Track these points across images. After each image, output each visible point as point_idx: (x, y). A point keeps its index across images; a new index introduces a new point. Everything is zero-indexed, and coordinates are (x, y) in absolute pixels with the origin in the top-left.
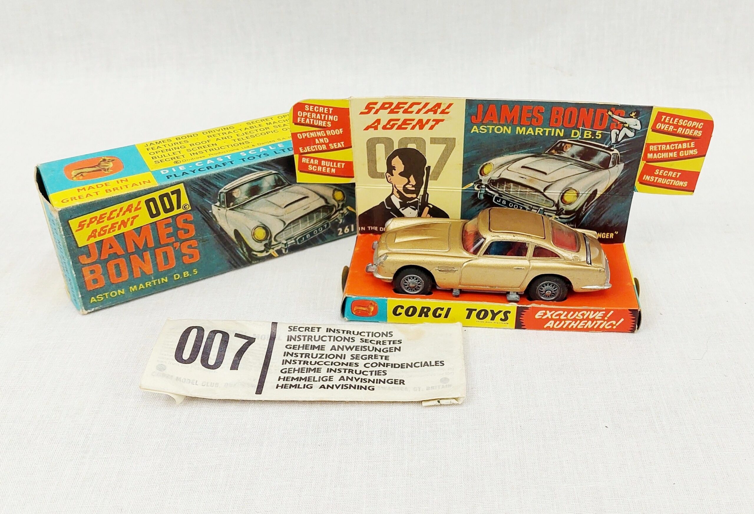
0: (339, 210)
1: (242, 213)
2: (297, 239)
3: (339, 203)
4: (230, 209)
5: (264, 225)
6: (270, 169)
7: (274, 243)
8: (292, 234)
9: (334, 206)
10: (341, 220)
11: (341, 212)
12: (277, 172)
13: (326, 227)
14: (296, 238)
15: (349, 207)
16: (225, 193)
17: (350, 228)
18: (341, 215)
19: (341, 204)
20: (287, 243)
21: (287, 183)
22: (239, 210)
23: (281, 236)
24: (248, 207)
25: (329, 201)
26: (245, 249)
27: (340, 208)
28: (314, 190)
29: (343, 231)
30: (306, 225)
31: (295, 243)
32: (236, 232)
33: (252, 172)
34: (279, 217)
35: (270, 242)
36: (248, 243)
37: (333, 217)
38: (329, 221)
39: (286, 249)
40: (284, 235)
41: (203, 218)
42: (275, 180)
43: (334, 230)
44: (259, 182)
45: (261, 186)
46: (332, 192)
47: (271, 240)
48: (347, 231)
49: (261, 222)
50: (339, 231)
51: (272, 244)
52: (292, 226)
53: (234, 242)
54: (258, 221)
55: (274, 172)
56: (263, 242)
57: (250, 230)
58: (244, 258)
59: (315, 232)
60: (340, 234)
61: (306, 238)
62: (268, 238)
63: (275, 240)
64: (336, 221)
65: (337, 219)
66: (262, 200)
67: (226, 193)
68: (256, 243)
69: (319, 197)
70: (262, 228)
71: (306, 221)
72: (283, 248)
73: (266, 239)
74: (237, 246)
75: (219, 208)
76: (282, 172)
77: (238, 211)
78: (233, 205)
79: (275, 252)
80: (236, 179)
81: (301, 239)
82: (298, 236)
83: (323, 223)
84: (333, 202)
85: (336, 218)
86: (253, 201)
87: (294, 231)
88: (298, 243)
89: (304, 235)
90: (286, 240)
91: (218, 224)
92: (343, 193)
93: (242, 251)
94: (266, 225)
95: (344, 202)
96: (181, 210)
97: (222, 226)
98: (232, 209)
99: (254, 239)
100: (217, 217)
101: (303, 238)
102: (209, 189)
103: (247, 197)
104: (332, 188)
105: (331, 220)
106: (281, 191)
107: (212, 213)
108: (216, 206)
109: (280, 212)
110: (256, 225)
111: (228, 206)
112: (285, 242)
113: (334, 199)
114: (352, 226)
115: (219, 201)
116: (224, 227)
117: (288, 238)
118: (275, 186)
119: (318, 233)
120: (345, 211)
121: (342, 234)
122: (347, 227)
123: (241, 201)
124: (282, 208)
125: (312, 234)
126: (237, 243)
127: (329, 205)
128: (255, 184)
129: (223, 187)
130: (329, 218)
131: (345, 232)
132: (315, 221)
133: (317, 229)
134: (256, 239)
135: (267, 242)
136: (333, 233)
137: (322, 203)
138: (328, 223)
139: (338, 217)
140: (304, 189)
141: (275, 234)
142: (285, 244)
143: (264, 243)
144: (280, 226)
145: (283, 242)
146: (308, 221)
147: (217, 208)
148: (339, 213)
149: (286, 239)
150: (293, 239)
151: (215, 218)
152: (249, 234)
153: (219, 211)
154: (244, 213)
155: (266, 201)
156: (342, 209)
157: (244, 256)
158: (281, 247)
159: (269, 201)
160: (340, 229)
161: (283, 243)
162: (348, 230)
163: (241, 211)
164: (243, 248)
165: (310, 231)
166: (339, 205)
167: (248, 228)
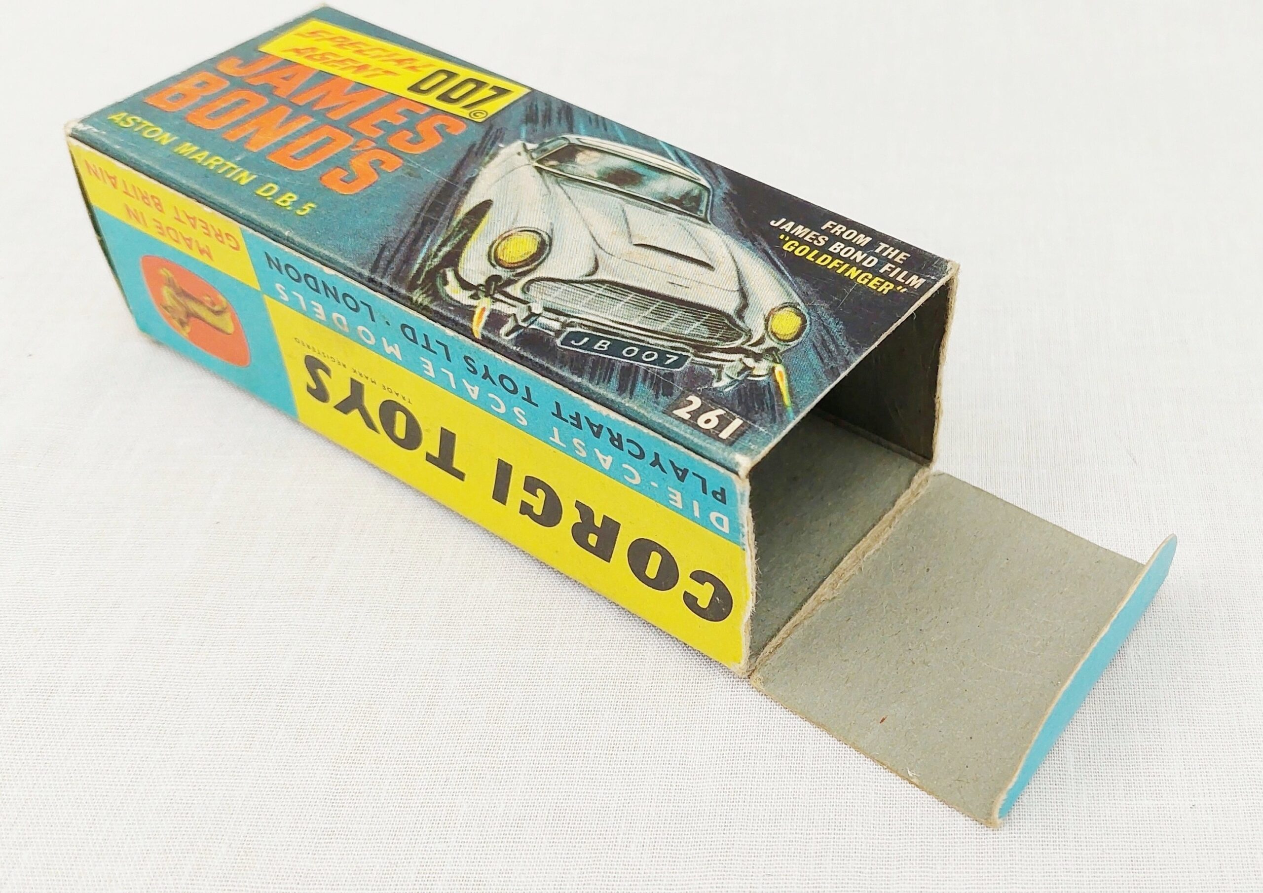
0: (748, 354)
1: (548, 188)
2: (569, 329)
3: (767, 339)
4: (536, 167)
5: (551, 239)
6: (703, 174)
7: (515, 290)
8: (578, 307)
9: (749, 334)
10: (725, 381)
11: (750, 362)
12: (708, 186)
13: (669, 361)
14: (571, 325)
15: (779, 368)
16: (570, 143)
17: (724, 422)
18: (741, 366)
19: (769, 343)
20: (539, 315)
21: (703, 215)
22: (549, 180)
23: (548, 291)
24: (573, 190)
25: (747, 314)
26: (446, 249)
27: (756, 350)
28: (739, 266)
29: (696, 414)
30: (630, 317)
31: (552, 333)
32: (484, 208)
33: (663, 154)
34: (599, 252)
35: (510, 282)
36: (471, 243)
37: (714, 354)
38: (696, 355)
39: (517, 327)
40: (556, 294)
41: (473, 146)
42: (688, 194)
43: (678, 389)
44: (654, 174)
45: (647, 182)
46: (778, 303)
47: (516, 279)
48: (708, 421)
49: (552, 230)
50: (691, 403)
51: (509, 290)
52: (600, 291)
53: (451, 219)
54: (552, 224)
55: (704, 182)
56: (498, 267)
57: (513, 223)
58: (417, 266)
59: (629, 352)
60: (683, 413)
61: (588, 346)
62: (519, 270)
63: (525, 289)
64: (713, 371)
65: (720, 368)
66: (615, 200)
67: (571, 145)
68: (485, 258)
69: (736, 287)
70: (539, 239)
71: (646, 308)
72: (516, 321)
73: (511, 268)
74: (444, 231)
75: (524, 154)
76: (720, 193)
77: (544, 181)
78: (551, 166)
79: (487, 313)
80: (621, 142)
81: (578, 336)
82: (581, 325)
83: (672, 348)
84: (755, 323)
85: (719, 363)
86: (596, 188)
87: (589, 305)
88: (558, 342)
89: (597, 332)
90: (546, 309)
91: (480, 170)
92: (803, 328)
93: (435, 248)
94: (554, 243)
95: (782, 349)
96: (465, 113)
97: (479, 178)
98: (540, 170)
99: (491, 247)
100: (497, 160)
101: (586, 339)
102: (555, 121)
103: (596, 175)
104: (789, 295)
105: (702, 357)
106: (672, 215)
107: (500, 148)
108: (524, 146)
109: (617, 243)
110: (534, 225)
111: (540, 161)
112: (537, 309)
113: (767, 320)
114: (737, 422)
115: (542, 145)
116: (482, 181)
117: (555, 307)
118: (672, 201)
119: (635, 358)
120: (761, 368)
121: (687, 417)
122: (720, 412)
123: (576, 171)
124: (631, 242)
125: (616, 348)
126: (454, 223)
127: (738, 322)
128: (640, 170)
129: (580, 134)
130: (700, 348)
131: (701, 422)
132: (660, 327)
133: (643, 349)
134: (496, 250)
135: (505, 274)
136: (668, 393)
137: (729, 304)
138: (688, 357)
139: (727, 364)
140: (724, 247)
141: (544, 275)
142: (532, 316)
143: (499, 271)
144: (578, 269)
145: (533, 305)
146: (647, 313)
147: (521, 150)
148: (741, 360)
149: (549, 305)
150: (562, 319)
151: (491, 158)
152: (502, 229)
153: (517, 156)
154: (550, 191)
155: (619, 207)
156: (757, 357)
157: (425, 261)
158: (515, 315)
159: (623, 211)
160: (697, 402)
161: (530, 309)
162: (715, 422)
163: (550, 185)
164: (449, 244)
165: (623, 337)
166: (761, 341)
167: (515, 219)
